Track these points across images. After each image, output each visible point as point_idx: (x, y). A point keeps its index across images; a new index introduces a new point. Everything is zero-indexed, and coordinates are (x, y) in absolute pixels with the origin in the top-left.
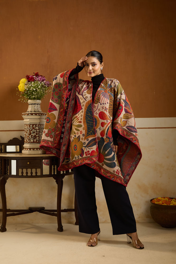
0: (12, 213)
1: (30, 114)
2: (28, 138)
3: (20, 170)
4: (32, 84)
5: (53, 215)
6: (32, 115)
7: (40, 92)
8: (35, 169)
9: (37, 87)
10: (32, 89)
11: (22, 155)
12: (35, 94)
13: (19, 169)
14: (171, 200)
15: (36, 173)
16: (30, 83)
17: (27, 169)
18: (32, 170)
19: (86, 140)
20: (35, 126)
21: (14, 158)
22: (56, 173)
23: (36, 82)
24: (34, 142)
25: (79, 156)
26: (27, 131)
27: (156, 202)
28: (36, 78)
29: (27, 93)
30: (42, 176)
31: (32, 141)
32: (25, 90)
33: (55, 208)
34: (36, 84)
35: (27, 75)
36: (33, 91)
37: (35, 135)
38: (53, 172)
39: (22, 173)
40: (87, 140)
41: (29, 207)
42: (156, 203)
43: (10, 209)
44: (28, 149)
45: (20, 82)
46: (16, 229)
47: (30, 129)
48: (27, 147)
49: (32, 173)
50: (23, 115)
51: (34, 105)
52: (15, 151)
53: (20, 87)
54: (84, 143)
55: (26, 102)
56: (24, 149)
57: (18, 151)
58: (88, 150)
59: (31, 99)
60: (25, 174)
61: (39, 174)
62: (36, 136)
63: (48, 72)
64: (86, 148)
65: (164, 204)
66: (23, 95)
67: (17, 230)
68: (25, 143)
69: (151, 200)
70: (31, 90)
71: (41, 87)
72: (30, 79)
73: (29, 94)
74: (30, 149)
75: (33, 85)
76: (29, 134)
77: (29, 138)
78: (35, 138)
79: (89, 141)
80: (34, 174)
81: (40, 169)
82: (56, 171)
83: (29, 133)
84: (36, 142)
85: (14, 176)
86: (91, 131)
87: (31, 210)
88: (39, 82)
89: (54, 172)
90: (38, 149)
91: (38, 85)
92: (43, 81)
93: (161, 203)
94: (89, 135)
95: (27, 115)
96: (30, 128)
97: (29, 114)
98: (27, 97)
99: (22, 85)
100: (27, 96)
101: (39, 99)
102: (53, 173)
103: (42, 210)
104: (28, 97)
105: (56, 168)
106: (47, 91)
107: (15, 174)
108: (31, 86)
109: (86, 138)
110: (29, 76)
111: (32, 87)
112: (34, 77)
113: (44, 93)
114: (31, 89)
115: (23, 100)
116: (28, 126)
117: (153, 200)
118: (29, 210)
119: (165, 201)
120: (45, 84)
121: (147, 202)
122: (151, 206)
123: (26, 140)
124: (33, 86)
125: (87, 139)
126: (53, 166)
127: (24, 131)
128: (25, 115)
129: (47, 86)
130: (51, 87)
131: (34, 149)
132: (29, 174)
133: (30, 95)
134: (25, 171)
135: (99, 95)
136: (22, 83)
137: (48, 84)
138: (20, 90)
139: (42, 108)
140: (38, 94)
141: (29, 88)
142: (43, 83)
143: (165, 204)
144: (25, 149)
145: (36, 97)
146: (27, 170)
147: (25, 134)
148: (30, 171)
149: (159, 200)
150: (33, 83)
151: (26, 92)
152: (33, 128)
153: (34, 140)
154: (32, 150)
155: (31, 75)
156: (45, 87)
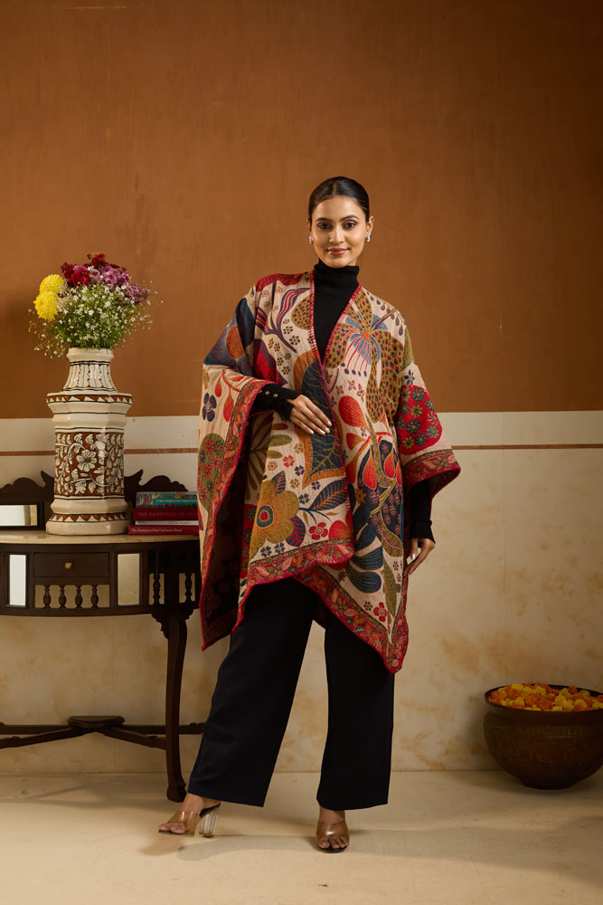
0: (11, 736)
1: (75, 396)
2: (67, 479)
3: (40, 591)
4: (81, 293)
5: (152, 743)
6: (82, 400)
7: (111, 321)
8: (90, 587)
9: (98, 306)
10: (81, 310)
11: (44, 537)
12: (93, 328)
13: (37, 587)
14: (557, 695)
15: (95, 599)
16: (75, 291)
17: (62, 587)
18: (79, 591)
19: (310, 486)
20: (90, 437)
21: (18, 549)
22: (162, 601)
23: (96, 288)
24: (87, 493)
25: (284, 542)
26: (65, 455)
27: (505, 699)
28: (95, 274)
29: (65, 325)
30: (116, 610)
31: (81, 489)
32: (59, 313)
33: (161, 721)
34: (96, 296)
35: (66, 264)
36: (87, 317)
37: (92, 470)
38: (154, 597)
39: (47, 599)
40: (314, 488)
41: (71, 718)
42: (504, 703)
43: (5, 723)
44: (67, 516)
45: (42, 287)
46: (24, 793)
47: (74, 447)
48: (65, 510)
49: (79, 600)
50: (52, 400)
51: (89, 365)
52: (22, 523)
53: (42, 303)
54: (301, 497)
55: (62, 354)
56: (55, 518)
57: (32, 524)
58: (320, 519)
59: (78, 346)
60: (55, 604)
61: (104, 603)
62: (95, 472)
63: (138, 252)
64: (313, 513)
65: (531, 707)
66: (52, 332)
67: (26, 796)
68: (55, 496)
69: (488, 694)
70: (78, 316)
71: (112, 305)
72: (74, 278)
73: (72, 327)
74: (74, 517)
75: (84, 298)
76: (72, 467)
77: (72, 479)
78: (91, 481)
79: (321, 489)
80: (87, 604)
81: (108, 586)
82: (162, 593)
83: (71, 463)
84: (95, 493)
85: (17, 611)
86: (328, 457)
87: (76, 728)
88: (107, 289)
89: (157, 597)
90: (102, 519)
91: (104, 297)
92: (120, 283)
93: (522, 703)
94: (320, 469)
95: (63, 399)
96: (75, 444)
97: (70, 396)
98: (65, 340)
99: (49, 297)
100: (66, 334)
101: (107, 347)
102: (152, 602)
103: (112, 727)
104: (69, 340)
105: (162, 581)
106: (133, 319)
107: (23, 603)
108: (80, 301)
109: (311, 480)
110: (72, 267)
111: (82, 305)
112: (89, 269)
113: (122, 324)
114: (79, 312)
115: (51, 348)
116: (69, 438)
117: (495, 693)
118: (70, 725)
119: (536, 695)
120: (126, 296)
121: (471, 699)
122: (489, 713)
123: (59, 485)
124: (84, 302)
125: (313, 484)
126: (152, 576)
127: (53, 457)
128: (58, 400)
129: (132, 302)
130: (146, 304)
131: (86, 517)
132: (71, 604)
133: (74, 331)
134: (55, 591)
135: (344, 338)
136: (49, 290)
137: (137, 296)
138: (41, 314)
139: (115, 376)
140: (103, 328)
141: (72, 309)
142: (122, 291)
143: (535, 708)
144: (58, 519)
145: (96, 338)
146: (62, 591)
147: (58, 467)
148: (74, 594)
149: (514, 694)
150: (85, 289)
151: (61, 322)
152: (85, 444)
153: (87, 487)
154: (80, 519)
155: (78, 262)
156: (126, 304)
